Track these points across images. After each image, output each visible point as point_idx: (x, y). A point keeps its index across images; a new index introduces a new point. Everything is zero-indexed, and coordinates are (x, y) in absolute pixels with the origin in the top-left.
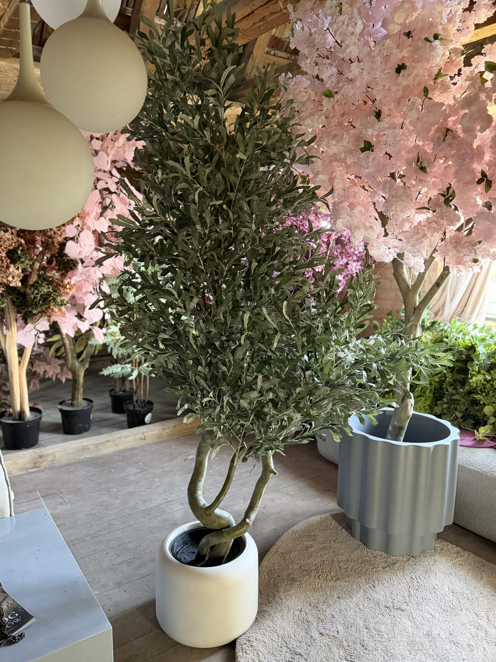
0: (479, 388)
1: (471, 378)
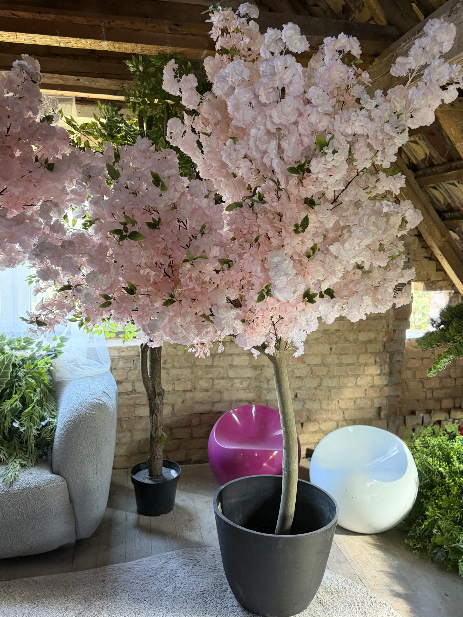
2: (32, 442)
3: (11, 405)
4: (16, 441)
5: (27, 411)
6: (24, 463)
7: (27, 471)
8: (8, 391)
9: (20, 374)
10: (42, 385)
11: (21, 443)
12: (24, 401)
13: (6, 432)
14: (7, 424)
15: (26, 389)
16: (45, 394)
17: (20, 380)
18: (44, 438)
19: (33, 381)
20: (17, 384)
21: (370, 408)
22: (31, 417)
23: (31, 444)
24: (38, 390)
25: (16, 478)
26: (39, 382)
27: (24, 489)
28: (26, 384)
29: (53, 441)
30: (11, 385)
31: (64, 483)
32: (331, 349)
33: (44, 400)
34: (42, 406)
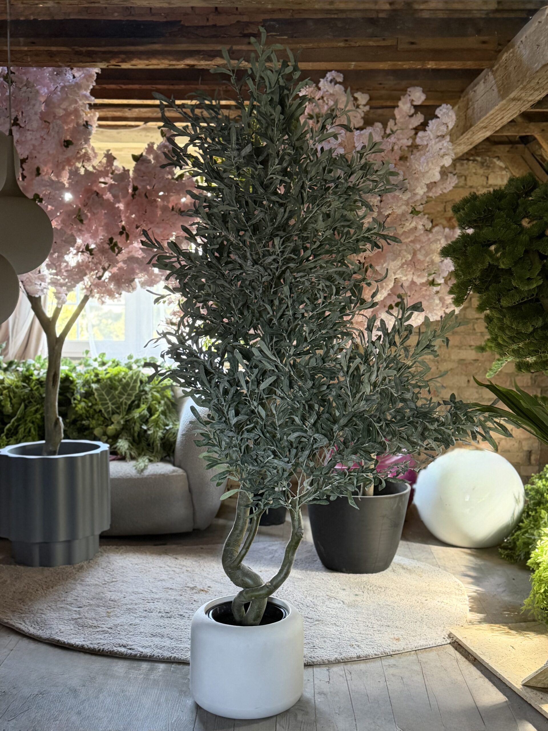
0: (84, 416)
1: (76, 407)
2: (158, 443)
3: (140, 413)
4: (144, 444)
5: (153, 418)
6: (152, 459)
7: (155, 464)
8: (136, 402)
9: (147, 389)
10: (166, 399)
11: (149, 445)
12: (151, 411)
13: (136, 434)
14: (137, 429)
15: (153, 400)
16: (168, 406)
17: (146, 393)
18: (168, 440)
19: (158, 395)
20: (144, 397)
21: (517, 452)
22: (157, 424)
23: (157, 446)
24: (162, 402)
25: (145, 467)
26: (163, 397)
27: (152, 475)
28: (152, 397)
29: (175, 442)
30: (139, 397)
31: (185, 474)
32: (469, 381)
33: (167, 411)
34: (166, 416)
